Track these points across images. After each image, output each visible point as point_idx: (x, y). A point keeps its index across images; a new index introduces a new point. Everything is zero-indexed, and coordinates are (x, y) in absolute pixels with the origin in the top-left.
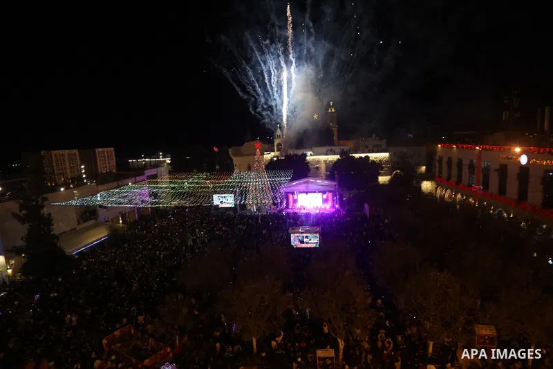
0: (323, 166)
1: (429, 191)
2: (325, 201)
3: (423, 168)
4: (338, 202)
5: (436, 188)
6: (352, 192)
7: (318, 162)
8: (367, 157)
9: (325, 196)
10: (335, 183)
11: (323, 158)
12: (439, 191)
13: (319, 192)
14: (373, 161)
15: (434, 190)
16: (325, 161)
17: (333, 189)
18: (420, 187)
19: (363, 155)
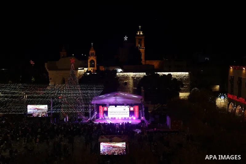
0: (131, 81)
1: (222, 106)
2: (132, 113)
3: (218, 87)
4: (144, 114)
5: (229, 105)
6: (156, 106)
7: (127, 78)
8: (170, 75)
9: (132, 109)
10: (141, 97)
11: (131, 74)
12: (230, 107)
13: (127, 105)
14: (175, 79)
15: (227, 105)
16: (132, 77)
17: (140, 102)
18: (215, 103)
19: (166, 73)
